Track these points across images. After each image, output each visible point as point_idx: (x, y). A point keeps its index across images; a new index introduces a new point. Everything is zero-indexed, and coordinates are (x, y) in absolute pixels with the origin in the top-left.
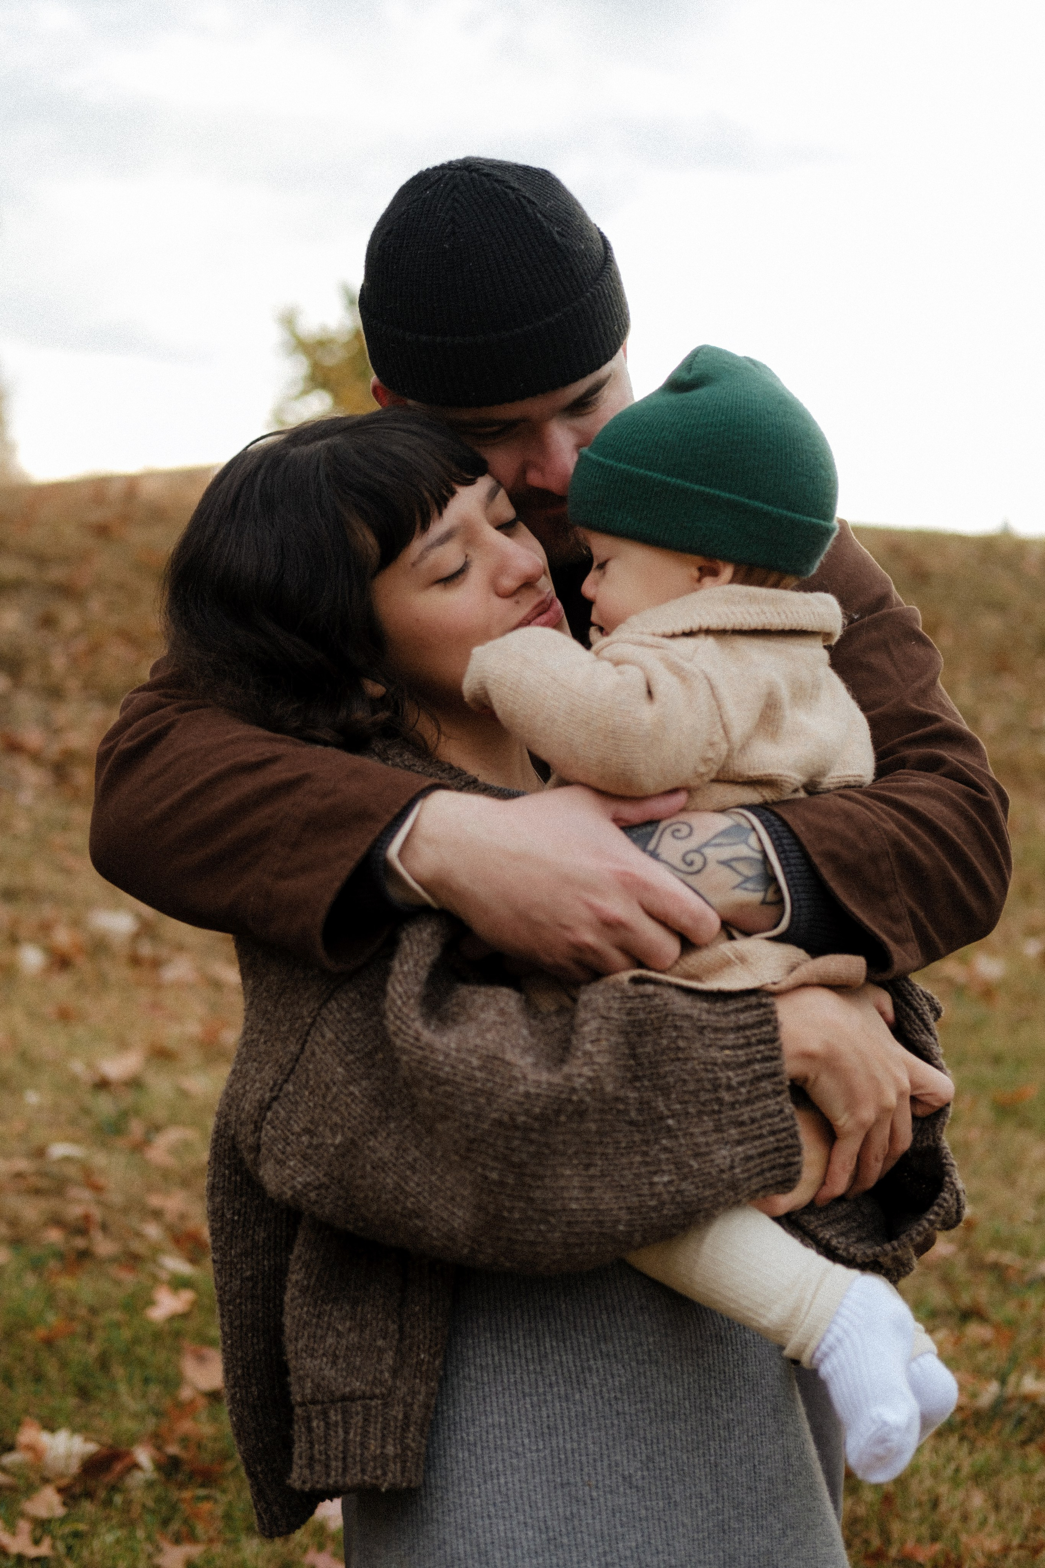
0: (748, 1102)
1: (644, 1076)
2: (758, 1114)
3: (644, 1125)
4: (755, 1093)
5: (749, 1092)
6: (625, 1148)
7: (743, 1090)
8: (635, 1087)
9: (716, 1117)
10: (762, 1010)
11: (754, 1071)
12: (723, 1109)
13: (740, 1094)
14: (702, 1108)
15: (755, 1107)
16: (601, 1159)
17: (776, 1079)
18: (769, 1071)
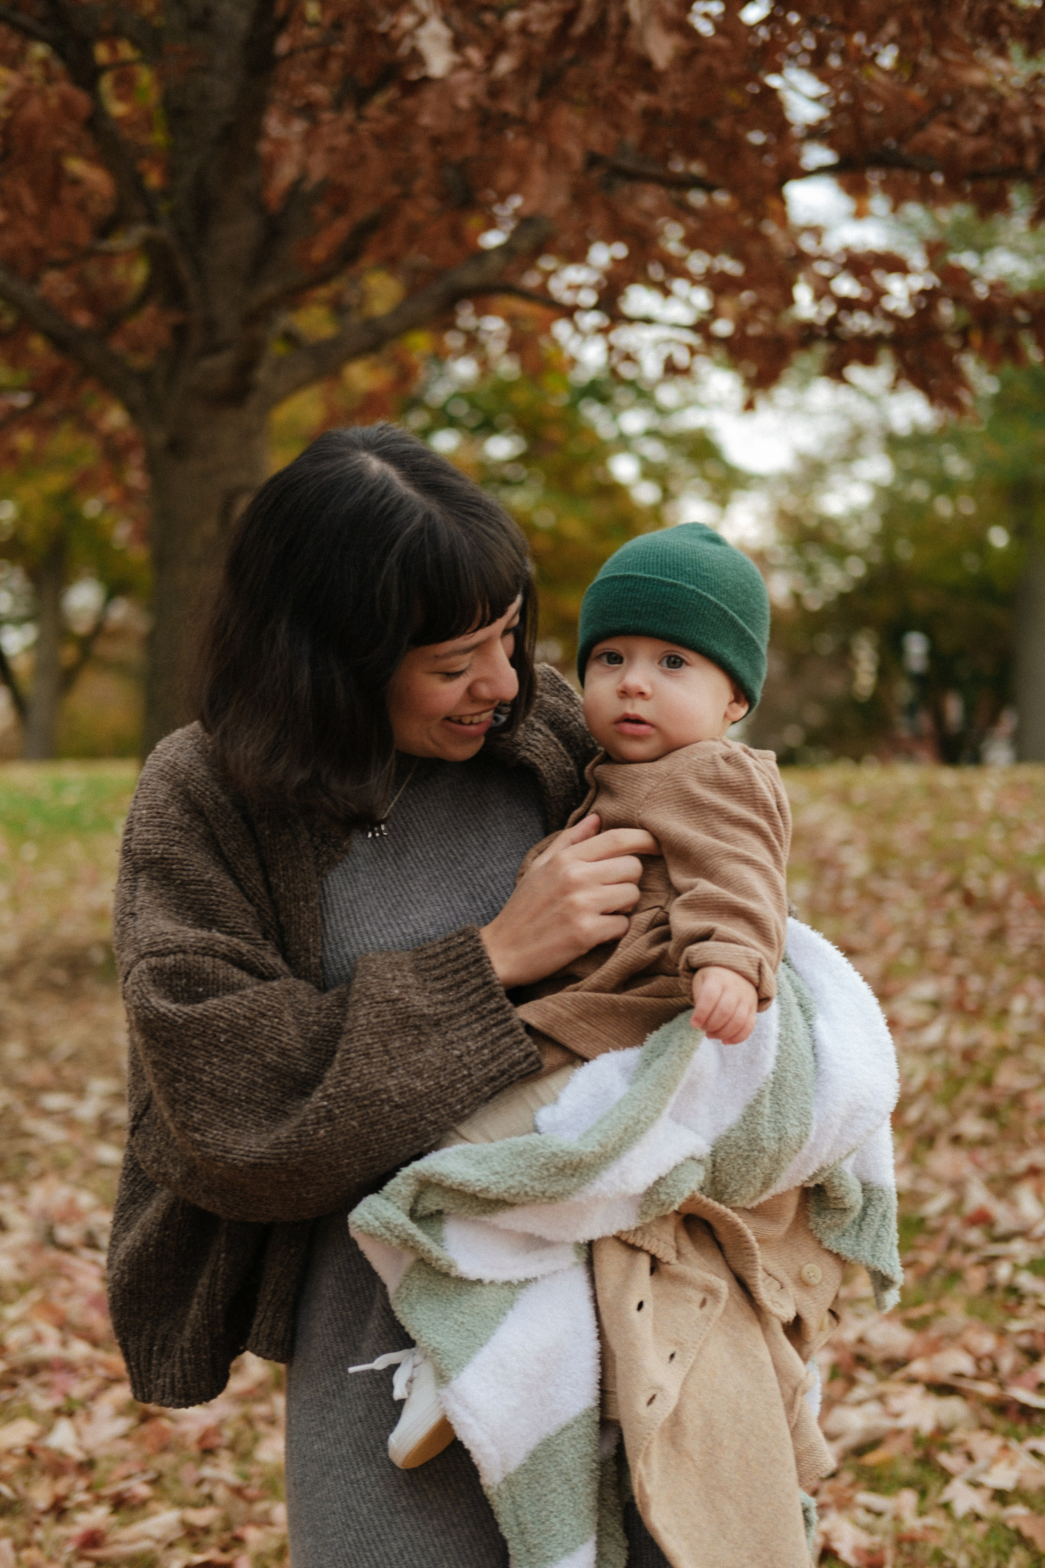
0: (493, 1059)
1: (398, 1067)
2: (505, 1066)
3: (409, 1106)
4: (498, 1050)
5: (491, 1051)
6: (397, 1129)
7: (486, 1051)
8: (393, 1077)
9: (468, 1080)
10: (486, 988)
11: (492, 1034)
12: (472, 1072)
13: (484, 1055)
14: (453, 1078)
15: (501, 1060)
16: (376, 1144)
17: (515, 1033)
18: (506, 1030)
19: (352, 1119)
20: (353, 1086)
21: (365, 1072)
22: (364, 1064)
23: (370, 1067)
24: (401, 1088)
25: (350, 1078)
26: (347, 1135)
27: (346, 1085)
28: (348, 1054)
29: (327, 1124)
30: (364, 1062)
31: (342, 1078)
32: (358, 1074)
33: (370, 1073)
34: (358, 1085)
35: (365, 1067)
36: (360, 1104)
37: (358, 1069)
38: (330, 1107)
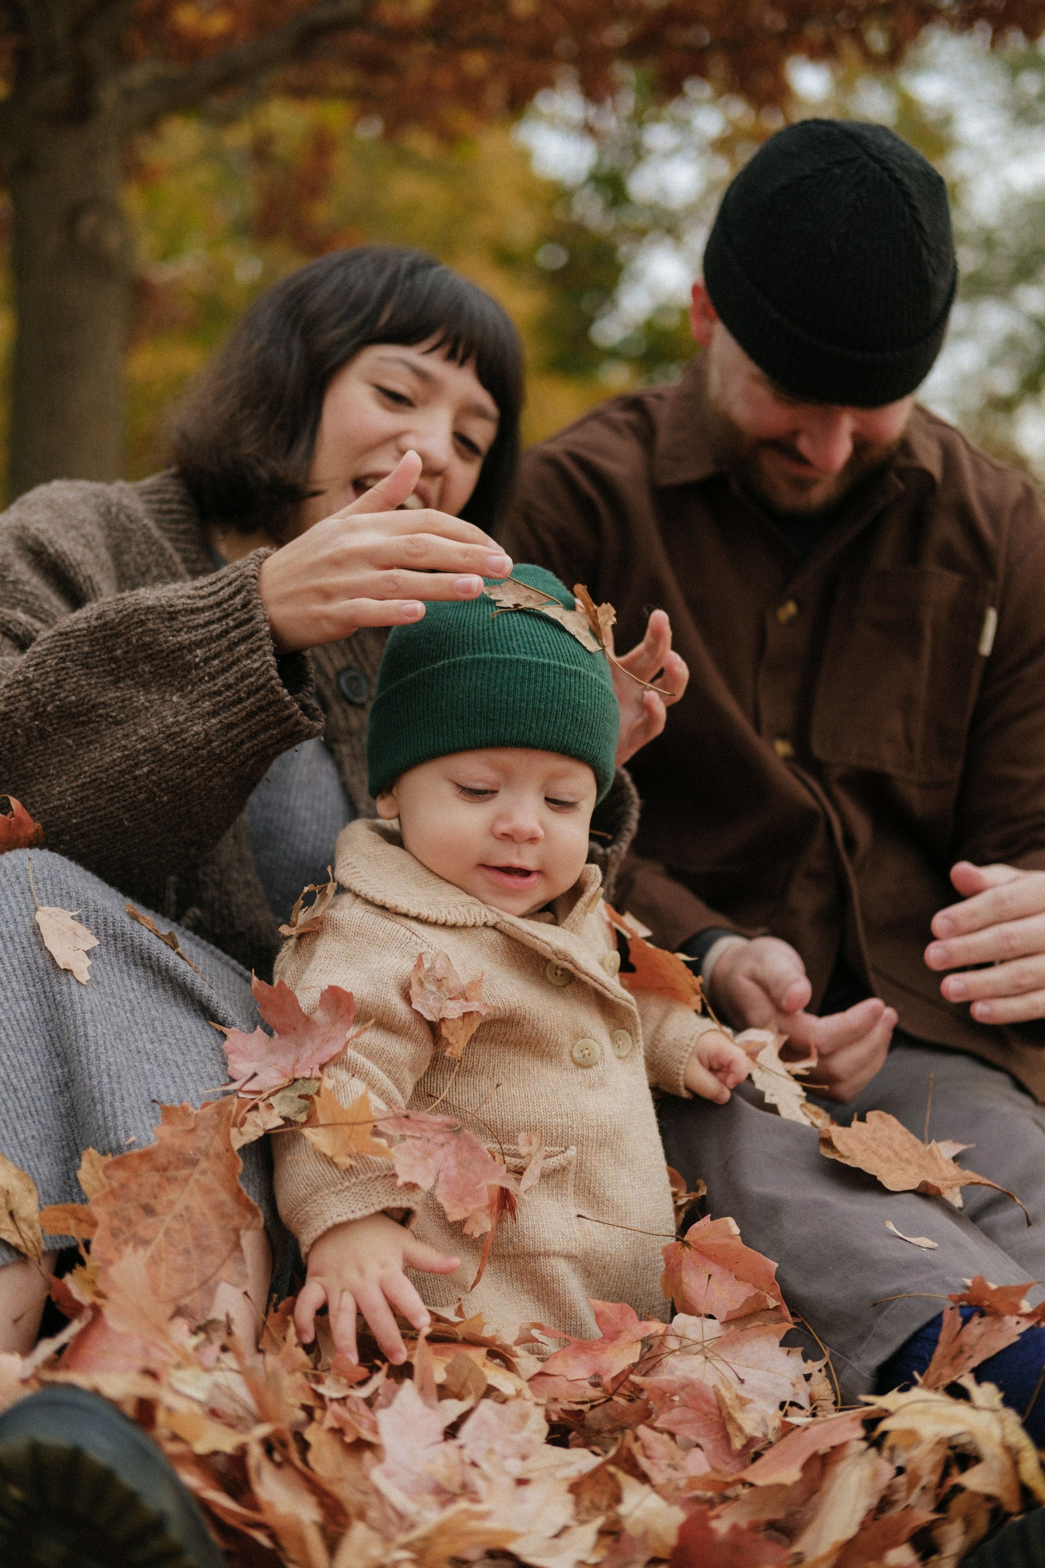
19: (69, 737)
20: (68, 700)
21: (83, 683)
22: (81, 675)
23: (91, 678)
24: (122, 701)
25: (65, 690)
26: (62, 755)
27: (60, 700)
28: (64, 662)
29: (39, 743)
30: (80, 672)
31: (56, 691)
32: (74, 686)
33: (89, 684)
34: (73, 698)
35: (83, 678)
36: (76, 720)
37: (75, 679)
38: (41, 726)
